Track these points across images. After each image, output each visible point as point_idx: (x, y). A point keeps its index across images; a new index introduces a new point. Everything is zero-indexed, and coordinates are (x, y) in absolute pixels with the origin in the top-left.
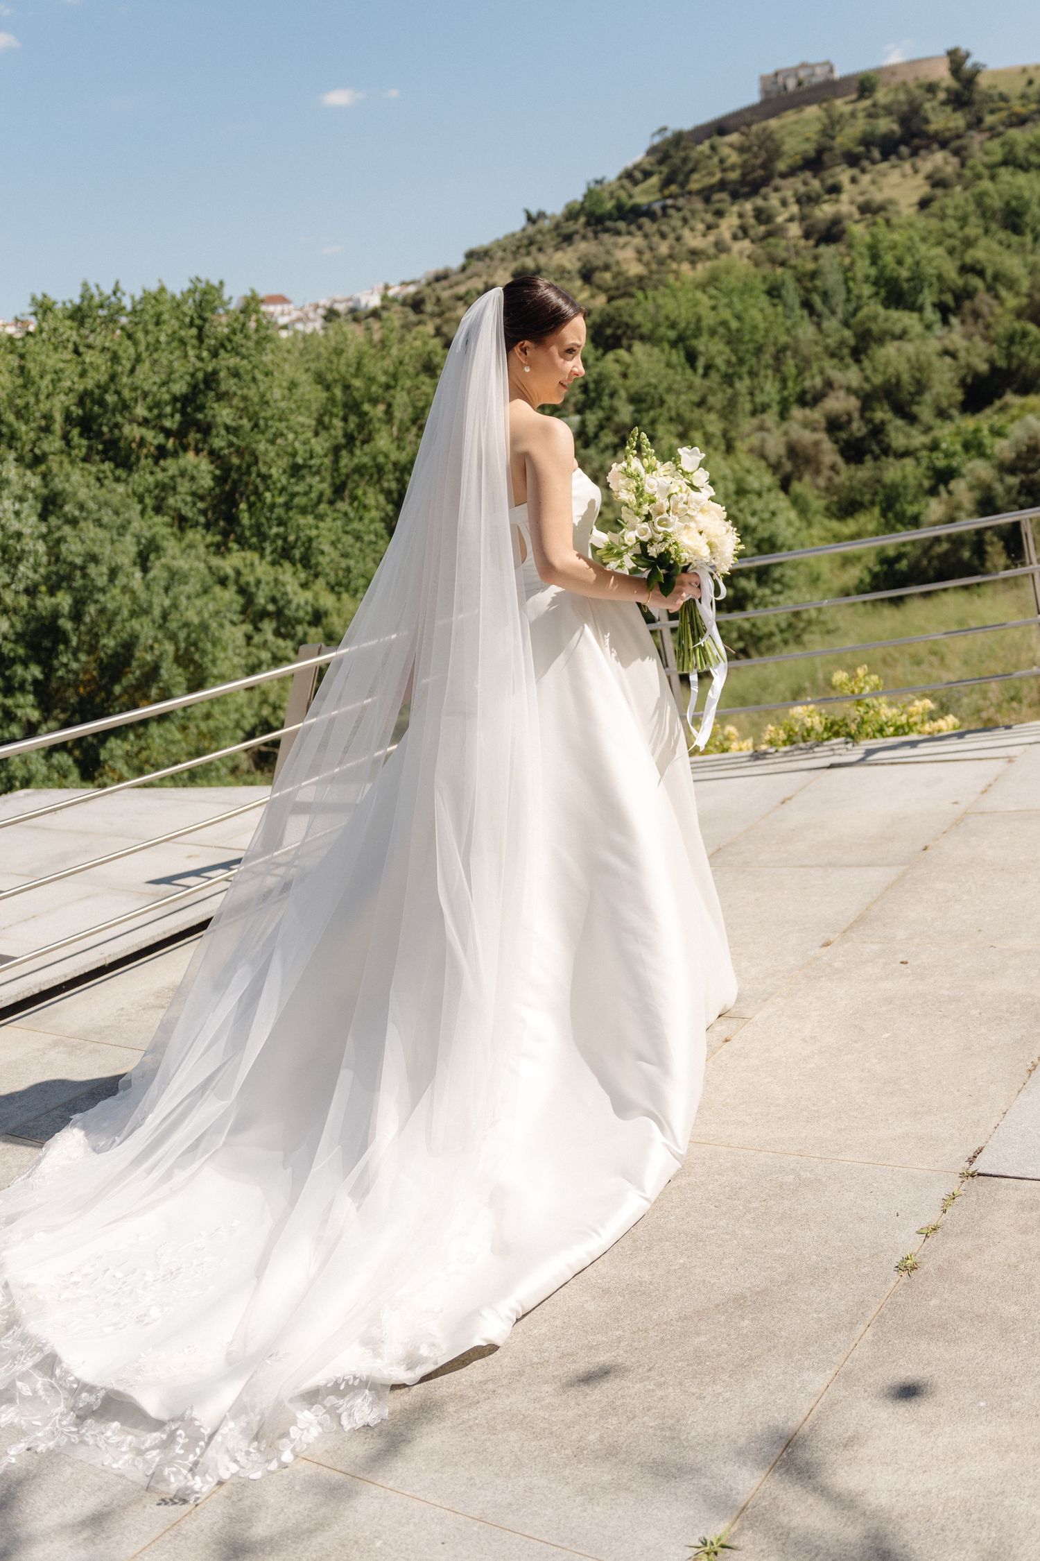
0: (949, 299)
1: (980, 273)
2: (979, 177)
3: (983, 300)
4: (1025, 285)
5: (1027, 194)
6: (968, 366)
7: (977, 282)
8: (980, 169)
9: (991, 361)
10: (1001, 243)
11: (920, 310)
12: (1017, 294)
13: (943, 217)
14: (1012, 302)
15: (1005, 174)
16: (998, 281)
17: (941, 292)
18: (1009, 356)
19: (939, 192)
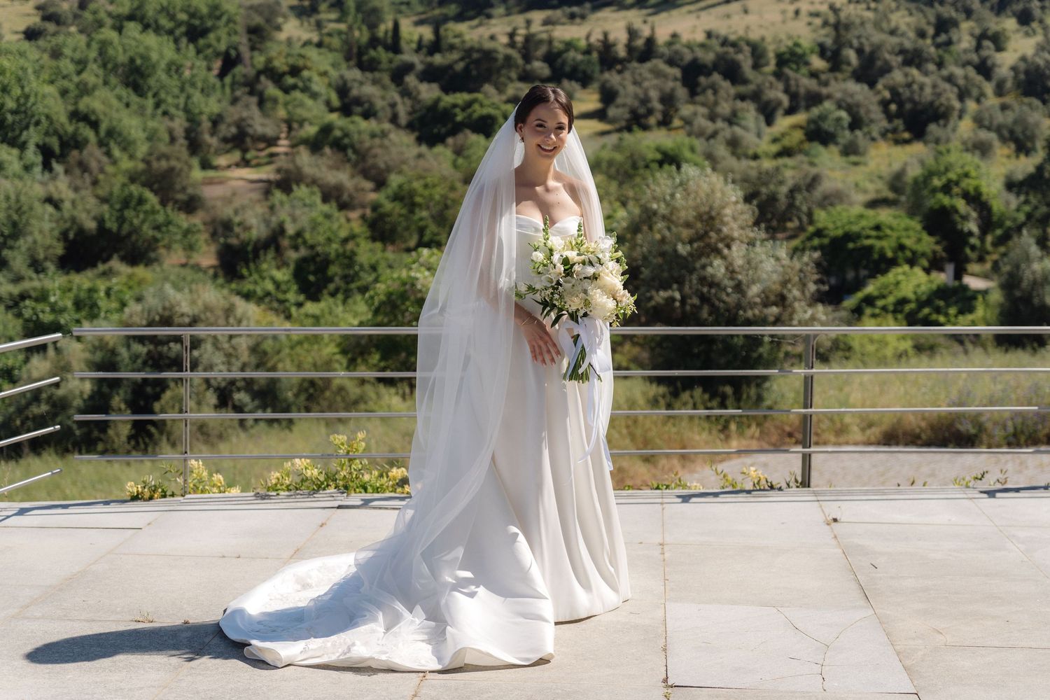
0: (55, 143)
1: (95, 125)
2: (100, 24)
3: (93, 153)
4: (142, 149)
5: (154, 56)
6: (73, 220)
7: (88, 133)
8: (102, 15)
9: (101, 221)
10: (119, 98)
11: (22, 147)
12: (131, 157)
13: (56, 54)
14: (126, 164)
15: (132, 28)
16: (111, 137)
17: (47, 134)
18: (121, 220)
19: (51, 27)
